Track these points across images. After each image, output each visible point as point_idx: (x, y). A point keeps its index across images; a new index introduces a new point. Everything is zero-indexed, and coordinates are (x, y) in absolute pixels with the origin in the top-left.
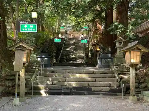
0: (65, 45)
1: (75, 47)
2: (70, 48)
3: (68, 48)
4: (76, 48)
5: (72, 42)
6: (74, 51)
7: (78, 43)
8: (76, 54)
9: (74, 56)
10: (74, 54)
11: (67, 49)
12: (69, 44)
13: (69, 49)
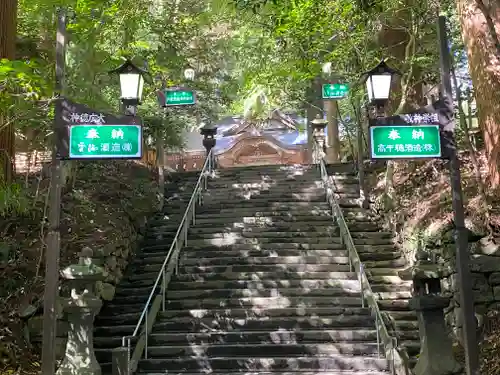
0: (200, 210)
1: (275, 219)
2: (239, 231)
3: (221, 228)
4: (281, 230)
5: (251, 188)
6: (273, 255)
7: (287, 198)
8: (291, 274)
9: (277, 302)
10: (274, 277)
11: (217, 241)
12: (226, 205)
13: (230, 239)
